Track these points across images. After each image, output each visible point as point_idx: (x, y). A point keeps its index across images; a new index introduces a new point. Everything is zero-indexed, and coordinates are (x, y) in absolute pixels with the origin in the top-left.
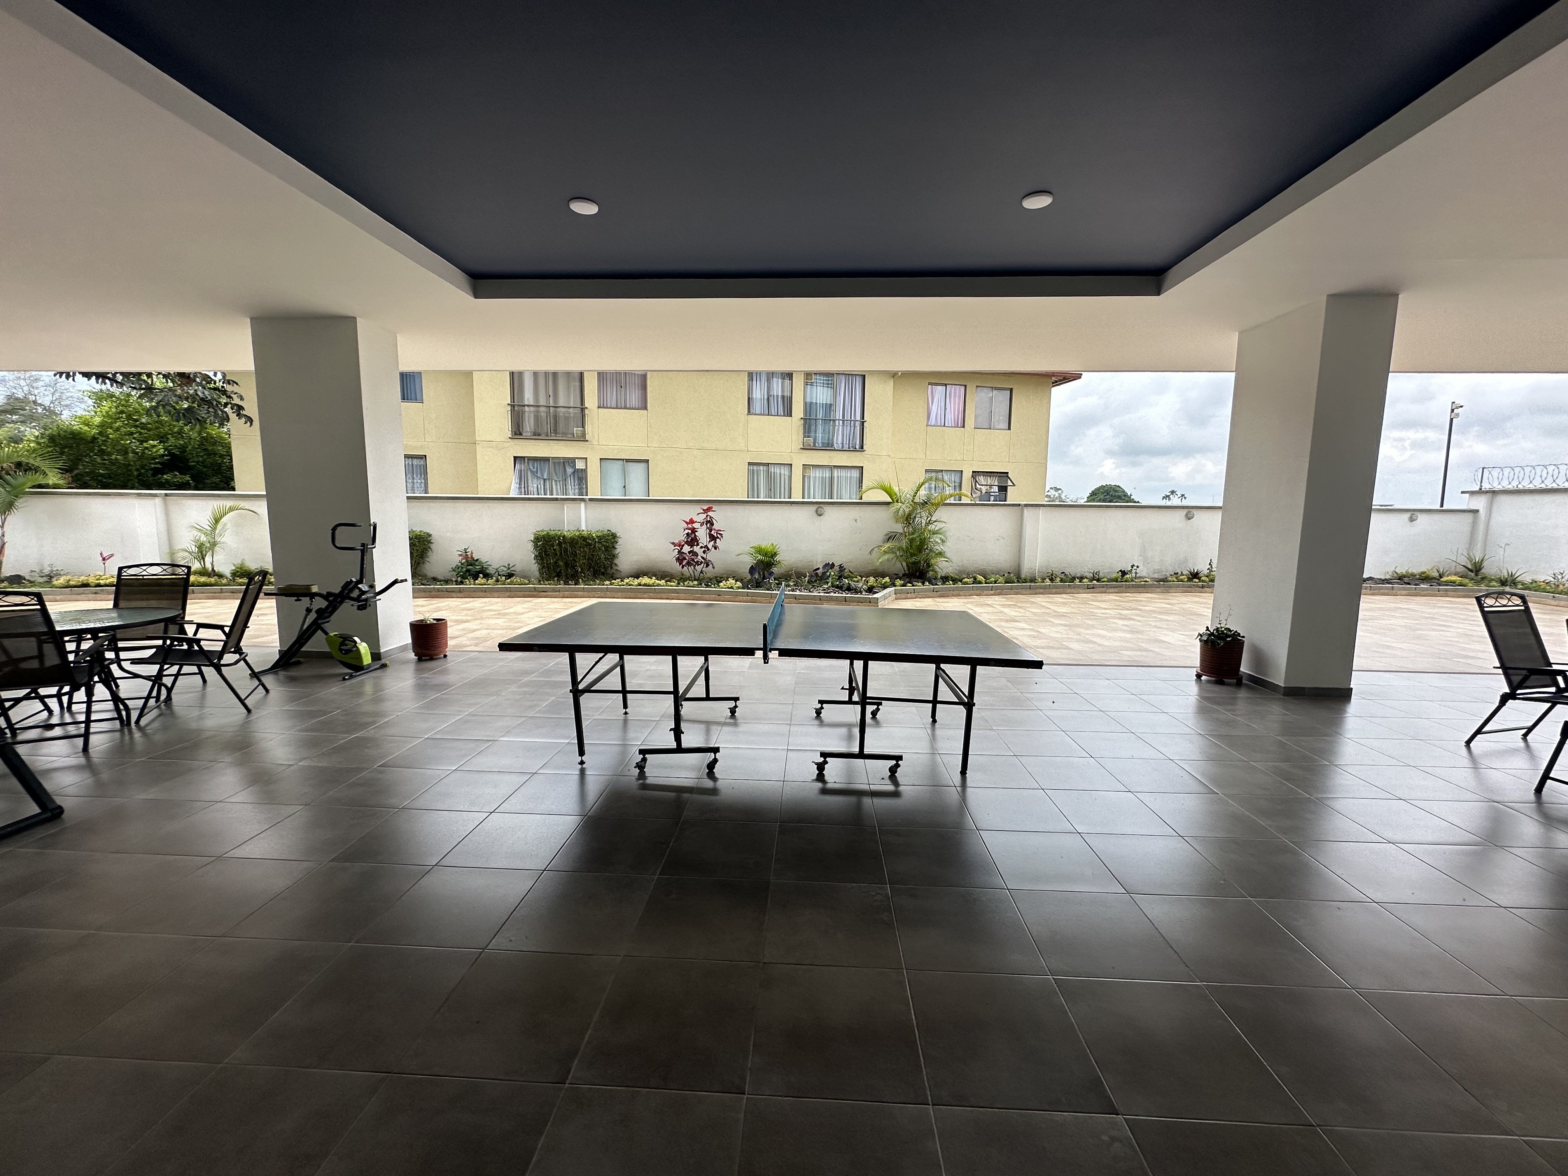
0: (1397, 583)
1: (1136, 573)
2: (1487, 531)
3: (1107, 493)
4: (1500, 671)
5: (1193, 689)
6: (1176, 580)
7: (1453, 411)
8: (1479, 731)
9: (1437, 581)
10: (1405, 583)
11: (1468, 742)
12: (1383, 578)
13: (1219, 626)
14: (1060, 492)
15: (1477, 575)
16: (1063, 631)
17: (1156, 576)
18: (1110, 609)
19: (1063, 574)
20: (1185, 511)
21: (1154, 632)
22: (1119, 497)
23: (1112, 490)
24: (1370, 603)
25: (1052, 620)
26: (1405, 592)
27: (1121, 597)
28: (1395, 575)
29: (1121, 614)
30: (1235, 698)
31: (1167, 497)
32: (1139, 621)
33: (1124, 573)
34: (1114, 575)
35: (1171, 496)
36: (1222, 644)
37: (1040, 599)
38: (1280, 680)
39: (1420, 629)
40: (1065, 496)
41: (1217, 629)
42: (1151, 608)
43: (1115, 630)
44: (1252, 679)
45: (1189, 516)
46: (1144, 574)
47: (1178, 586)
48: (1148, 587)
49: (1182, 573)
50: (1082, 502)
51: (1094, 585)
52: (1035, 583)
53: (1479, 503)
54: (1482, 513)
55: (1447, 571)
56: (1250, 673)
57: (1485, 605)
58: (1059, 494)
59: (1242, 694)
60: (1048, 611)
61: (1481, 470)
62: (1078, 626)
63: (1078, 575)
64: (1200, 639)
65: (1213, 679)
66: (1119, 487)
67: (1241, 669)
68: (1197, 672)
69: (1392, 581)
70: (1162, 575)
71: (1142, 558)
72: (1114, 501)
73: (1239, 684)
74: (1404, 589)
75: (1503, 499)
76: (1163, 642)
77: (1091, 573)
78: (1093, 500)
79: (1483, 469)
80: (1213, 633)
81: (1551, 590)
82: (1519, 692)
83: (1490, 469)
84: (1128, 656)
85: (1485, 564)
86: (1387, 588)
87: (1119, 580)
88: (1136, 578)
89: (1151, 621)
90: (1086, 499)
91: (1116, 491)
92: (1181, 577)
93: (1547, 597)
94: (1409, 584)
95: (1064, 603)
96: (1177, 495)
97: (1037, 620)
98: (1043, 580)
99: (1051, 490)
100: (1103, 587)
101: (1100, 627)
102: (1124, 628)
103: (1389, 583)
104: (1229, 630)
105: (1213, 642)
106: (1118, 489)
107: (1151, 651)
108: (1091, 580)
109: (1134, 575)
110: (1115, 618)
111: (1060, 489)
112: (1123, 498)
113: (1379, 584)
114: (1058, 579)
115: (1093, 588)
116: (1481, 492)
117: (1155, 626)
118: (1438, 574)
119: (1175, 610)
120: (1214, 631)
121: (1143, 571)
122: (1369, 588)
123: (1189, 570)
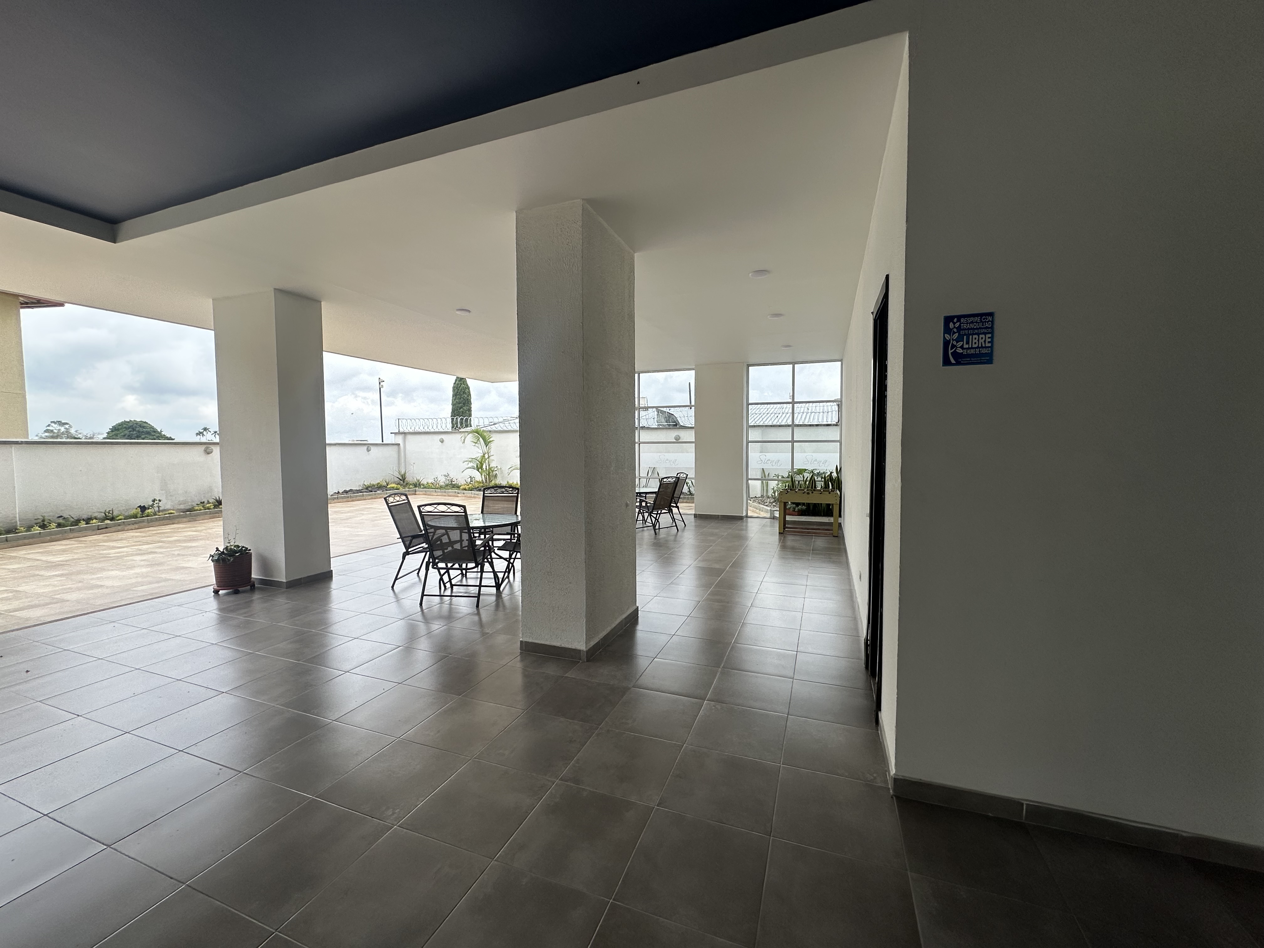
0: (365, 491)
1: (159, 507)
2: (405, 457)
3: (133, 429)
4: (400, 540)
5: (212, 605)
6: (202, 508)
7: (380, 383)
8: (396, 579)
9: (385, 488)
10: (370, 491)
11: (393, 587)
12: (358, 489)
13: (229, 545)
14: (67, 426)
15: (404, 482)
16: (56, 583)
17: (182, 507)
18: (127, 547)
19: (61, 518)
20: (203, 447)
21: (176, 560)
22: (148, 433)
23: (138, 426)
24: (350, 507)
25: (42, 573)
26: (370, 497)
27: (140, 532)
28: (364, 486)
29: (140, 550)
30: (251, 601)
31: (199, 434)
32: (161, 553)
33: (143, 508)
34: (134, 511)
35: (205, 433)
36: (232, 560)
37: (22, 552)
38: (282, 577)
39: (377, 520)
40: (76, 431)
41: (226, 548)
42: (176, 538)
43: (132, 567)
44: (263, 582)
45: (208, 451)
46: (168, 507)
47: (206, 514)
48: (173, 518)
49: (208, 501)
50: (100, 438)
51: (106, 524)
52: (17, 533)
53: (399, 439)
54: (402, 445)
55: (390, 481)
56: (261, 577)
57: (389, 502)
58: (66, 428)
59: (256, 596)
60: (36, 563)
61: (398, 420)
62: (79, 573)
63: (85, 517)
64: (212, 560)
65: (231, 590)
66: (145, 422)
67: (253, 576)
68: (214, 589)
69: (362, 491)
70: (189, 505)
71: (163, 492)
72: (143, 436)
73: (253, 588)
74: (369, 495)
75: (409, 437)
76: (186, 568)
77: (101, 512)
78: (116, 436)
79: (399, 419)
80: (223, 552)
81: (434, 487)
82: (409, 550)
83: (402, 420)
84: (143, 591)
85: (407, 475)
86: (360, 496)
87: (139, 515)
88: (159, 511)
89: (174, 551)
90: (105, 435)
91: (144, 427)
92: (207, 505)
93: (432, 491)
94: (371, 491)
95: (64, 551)
96: (210, 432)
97: (15, 578)
98: (29, 528)
99: (53, 424)
100: (119, 525)
101: (111, 568)
102: (142, 563)
103: (360, 492)
104: (238, 546)
105: (224, 560)
106: (145, 425)
107: (170, 579)
108: (103, 520)
109: (156, 509)
110: (132, 555)
111: (67, 424)
112: (153, 434)
113: (355, 493)
114: (53, 525)
115: (106, 528)
116: (399, 433)
117: (179, 555)
118: (386, 484)
119: (202, 536)
120: (223, 550)
121: (166, 504)
122: (350, 497)
123: (214, 498)
